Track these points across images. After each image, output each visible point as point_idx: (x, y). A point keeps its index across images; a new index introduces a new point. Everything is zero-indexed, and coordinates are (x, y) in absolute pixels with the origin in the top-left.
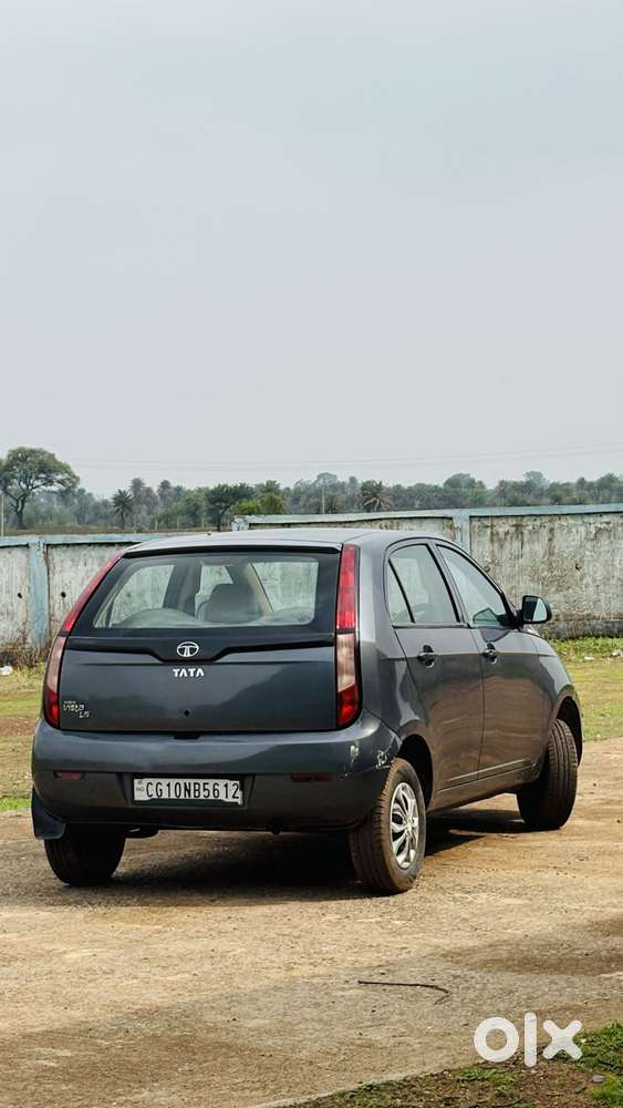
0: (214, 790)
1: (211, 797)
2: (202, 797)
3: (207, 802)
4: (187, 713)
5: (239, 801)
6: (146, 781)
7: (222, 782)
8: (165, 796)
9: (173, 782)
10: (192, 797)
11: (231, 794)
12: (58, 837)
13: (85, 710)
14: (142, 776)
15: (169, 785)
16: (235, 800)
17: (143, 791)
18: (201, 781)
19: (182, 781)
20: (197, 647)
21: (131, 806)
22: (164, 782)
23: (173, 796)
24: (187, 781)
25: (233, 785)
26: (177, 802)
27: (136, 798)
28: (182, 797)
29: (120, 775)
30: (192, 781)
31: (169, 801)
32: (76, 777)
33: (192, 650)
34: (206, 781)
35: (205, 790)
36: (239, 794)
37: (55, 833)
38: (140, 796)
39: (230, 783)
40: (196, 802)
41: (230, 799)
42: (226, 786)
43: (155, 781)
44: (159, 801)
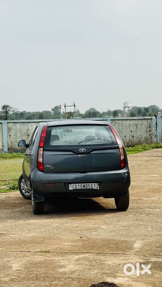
0: (91, 186)
1: (91, 188)
2: (88, 188)
3: (89, 189)
4: (83, 167)
5: (98, 188)
6: (72, 185)
7: (93, 184)
8: (78, 188)
9: (80, 184)
10: (85, 188)
11: (96, 187)
12: (43, 201)
13: (52, 167)
14: (71, 183)
15: (79, 185)
16: (97, 188)
17: (71, 187)
18: (88, 184)
19: (82, 184)
20: (85, 149)
21: (68, 191)
22: (78, 184)
23: (80, 188)
24: (84, 184)
25: (96, 185)
26: (81, 190)
27: (70, 189)
28: (83, 188)
29: (65, 183)
30: (85, 184)
31: (79, 190)
32: (52, 185)
33: (84, 150)
34: (89, 184)
35: (89, 186)
36: (98, 187)
37: (42, 200)
38: (71, 188)
39: (96, 184)
40: (87, 189)
41: (96, 188)
42: (95, 185)
43: (75, 184)
44: (76, 190)
